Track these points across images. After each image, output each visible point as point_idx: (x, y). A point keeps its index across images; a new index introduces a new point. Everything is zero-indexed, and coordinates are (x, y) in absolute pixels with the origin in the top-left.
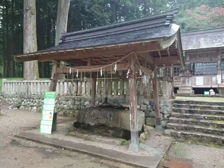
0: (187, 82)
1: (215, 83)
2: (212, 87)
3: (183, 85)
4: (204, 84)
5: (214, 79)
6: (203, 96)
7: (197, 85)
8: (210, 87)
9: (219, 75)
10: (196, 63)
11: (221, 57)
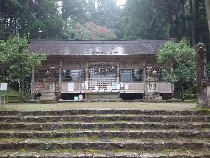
0: (51, 87)
1: (84, 89)
2: (81, 92)
3: (47, 91)
4: (74, 90)
5: (83, 84)
6: (73, 102)
7: (68, 90)
8: (79, 92)
9: (87, 81)
10: (70, 69)
11: (89, 65)
